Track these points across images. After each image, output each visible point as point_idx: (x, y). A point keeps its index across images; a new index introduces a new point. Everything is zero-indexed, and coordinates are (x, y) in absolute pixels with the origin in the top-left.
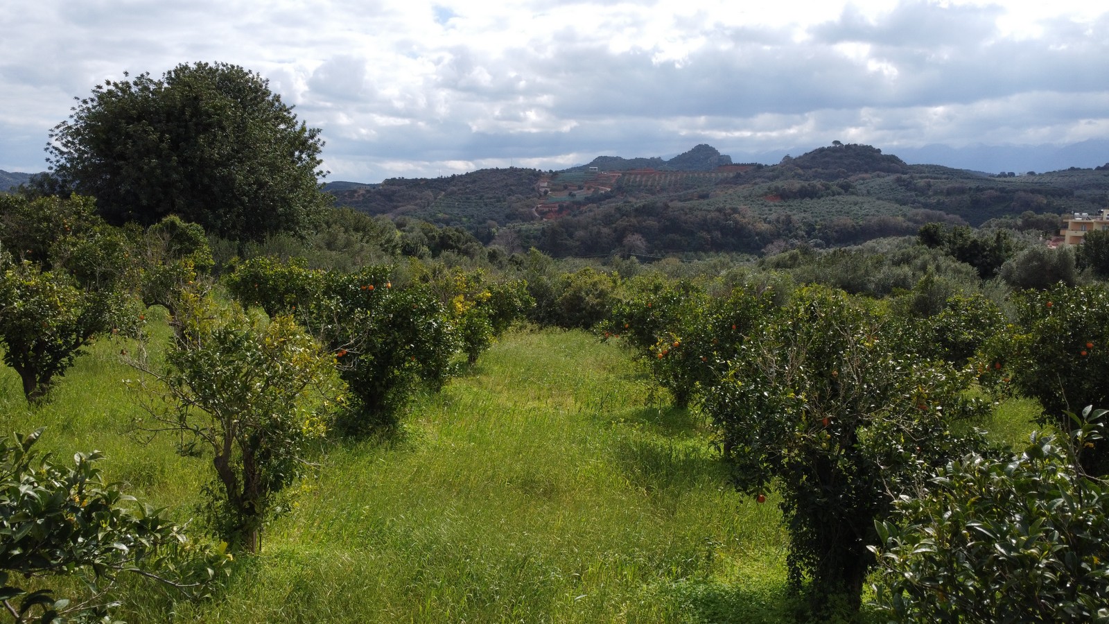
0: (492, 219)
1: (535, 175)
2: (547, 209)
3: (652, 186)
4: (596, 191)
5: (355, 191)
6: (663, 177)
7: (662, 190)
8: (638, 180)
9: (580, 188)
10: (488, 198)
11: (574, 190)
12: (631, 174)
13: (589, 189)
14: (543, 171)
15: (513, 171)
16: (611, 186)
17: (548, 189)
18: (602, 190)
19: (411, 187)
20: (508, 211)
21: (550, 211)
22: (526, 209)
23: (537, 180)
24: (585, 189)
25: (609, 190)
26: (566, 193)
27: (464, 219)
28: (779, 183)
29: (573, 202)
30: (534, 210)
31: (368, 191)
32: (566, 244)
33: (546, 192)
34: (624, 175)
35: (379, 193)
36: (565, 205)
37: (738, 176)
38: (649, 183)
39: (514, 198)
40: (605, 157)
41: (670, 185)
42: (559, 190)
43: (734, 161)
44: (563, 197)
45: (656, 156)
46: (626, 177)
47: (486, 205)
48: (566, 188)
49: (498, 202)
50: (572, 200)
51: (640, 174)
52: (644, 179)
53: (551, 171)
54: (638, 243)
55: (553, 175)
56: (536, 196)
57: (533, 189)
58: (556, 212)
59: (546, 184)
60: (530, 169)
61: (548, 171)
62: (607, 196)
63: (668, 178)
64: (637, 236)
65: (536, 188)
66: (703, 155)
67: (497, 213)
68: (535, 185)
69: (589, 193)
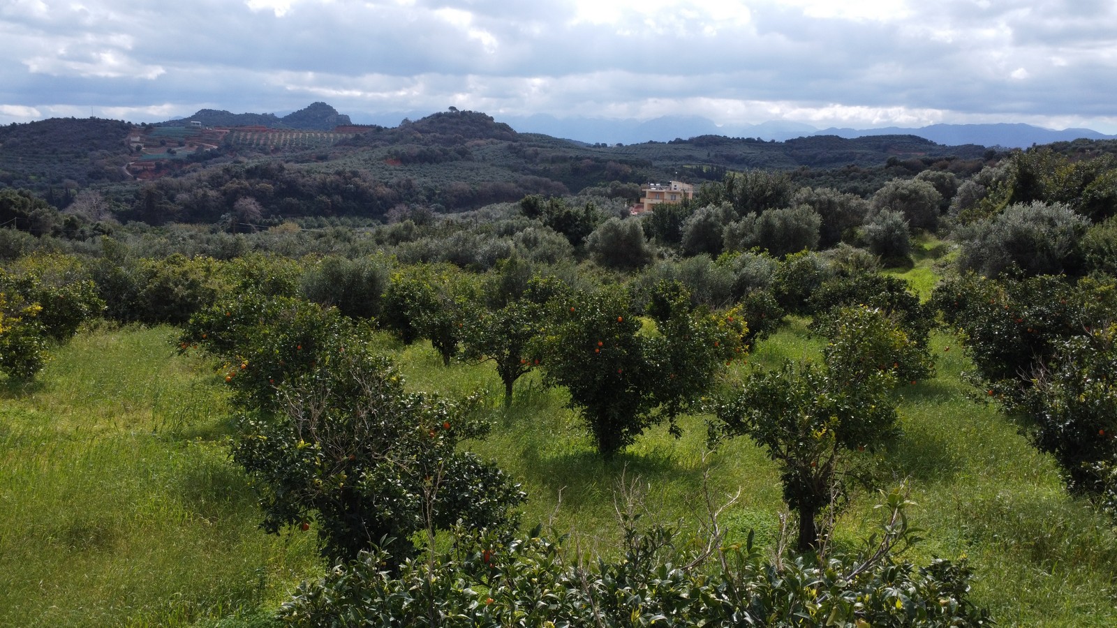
0: (70, 178)
1: (122, 128)
2: (141, 168)
3: (265, 145)
4: (201, 148)
6: (277, 135)
7: (277, 150)
8: (248, 137)
9: (181, 144)
10: (63, 153)
11: (175, 147)
12: (240, 131)
13: (191, 146)
14: (133, 123)
15: (94, 123)
16: (217, 143)
17: (141, 145)
18: (208, 147)
20: (91, 168)
21: (144, 170)
22: (113, 167)
23: (126, 134)
24: (187, 145)
25: (216, 147)
26: (164, 149)
27: (32, 177)
28: (399, 148)
29: (173, 160)
30: (124, 168)
32: (167, 209)
33: (139, 148)
34: (232, 131)
36: (163, 163)
37: (357, 138)
38: (262, 142)
39: (98, 154)
40: (210, 111)
41: (285, 145)
42: (156, 146)
43: (354, 122)
44: (161, 154)
45: (269, 112)
46: (235, 134)
47: (61, 161)
48: (163, 144)
49: (76, 157)
50: (171, 158)
51: (250, 131)
52: (256, 137)
53: (143, 124)
54: (252, 207)
55: (147, 129)
56: (126, 152)
57: (122, 144)
58: (152, 171)
59: (138, 139)
60: (117, 121)
61: (139, 123)
62: (213, 155)
63: (283, 137)
64: (250, 200)
65: (126, 143)
66: (319, 114)
67: (77, 170)
68: (124, 140)
69: (192, 151)
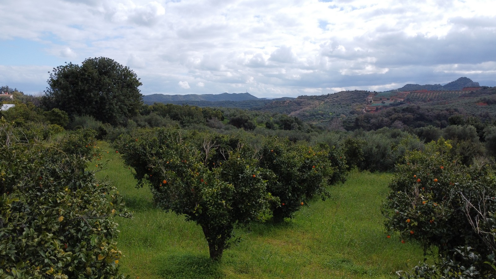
0: (343, 114)
1: (367, 93)
2: (370, 110)
3: (425, 98)
4: (396, 100)
5: (285, 101)
6: (432, 94)
7: (431, 100)
8: (418, 95)
9: (388, 99)
10: (343, 104)
11: (385, 100)
12: (415, 92)
13: (392, 100)
14: (371, 92)
15: (356, 92)
16: (404, 98)
17: (372, 100)
18: (399, 100)
19: (309, 99)
20: (351, 110)
22: (360, 110)
23: (367, 96)
24: (391, 100)
25: (403, 100)
26: (381, 101)
27: (330, 114)
30: (364, 110)
31: (291, 101)
33: (371, 102)
34: (411, 93)
35: (295, 102)
36: (379, 107)
39: (355, 104)
40: (410, 85)
41: (435, 98)
42: (378, 101)
44: (379, 104)
47: (342, 107)
48: (381, 99)
49: (347, 106)
50: (383, 105)
51: (419, 92)
52: (421, 95)
55: (375, 93)
56: (365, 103)
58: (374, 110)
59: (371, 98)
60: (364, 91)
61: (373, 91)
62: (401, 103)
63: (434, 95)
65: (366, 100)
66: (464, 81)
67: (346, 111)
68: (366, 98)
69: (392, 102)
